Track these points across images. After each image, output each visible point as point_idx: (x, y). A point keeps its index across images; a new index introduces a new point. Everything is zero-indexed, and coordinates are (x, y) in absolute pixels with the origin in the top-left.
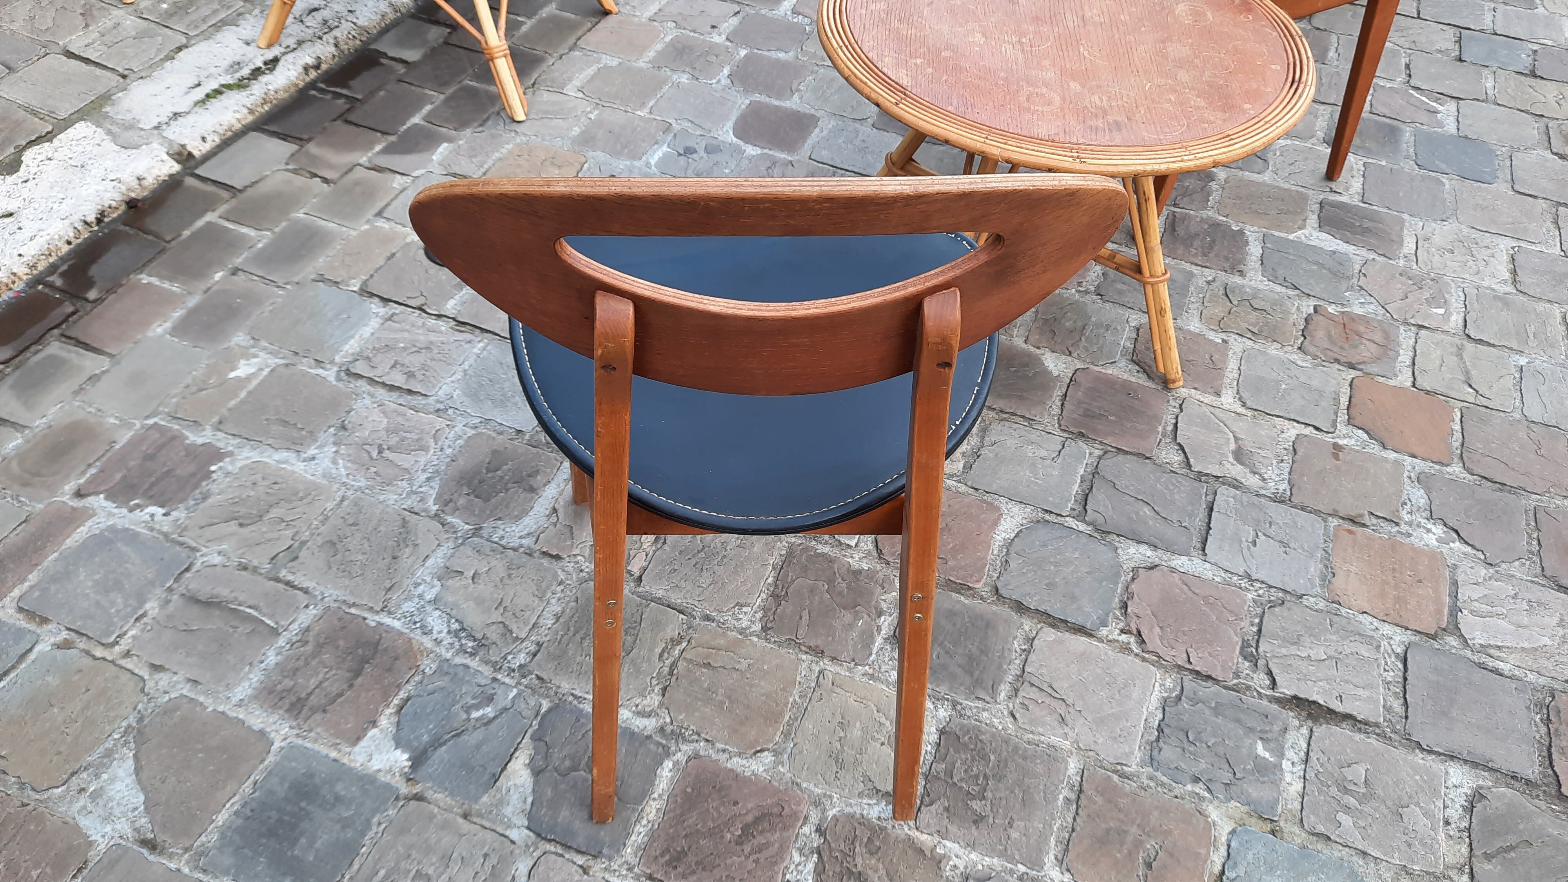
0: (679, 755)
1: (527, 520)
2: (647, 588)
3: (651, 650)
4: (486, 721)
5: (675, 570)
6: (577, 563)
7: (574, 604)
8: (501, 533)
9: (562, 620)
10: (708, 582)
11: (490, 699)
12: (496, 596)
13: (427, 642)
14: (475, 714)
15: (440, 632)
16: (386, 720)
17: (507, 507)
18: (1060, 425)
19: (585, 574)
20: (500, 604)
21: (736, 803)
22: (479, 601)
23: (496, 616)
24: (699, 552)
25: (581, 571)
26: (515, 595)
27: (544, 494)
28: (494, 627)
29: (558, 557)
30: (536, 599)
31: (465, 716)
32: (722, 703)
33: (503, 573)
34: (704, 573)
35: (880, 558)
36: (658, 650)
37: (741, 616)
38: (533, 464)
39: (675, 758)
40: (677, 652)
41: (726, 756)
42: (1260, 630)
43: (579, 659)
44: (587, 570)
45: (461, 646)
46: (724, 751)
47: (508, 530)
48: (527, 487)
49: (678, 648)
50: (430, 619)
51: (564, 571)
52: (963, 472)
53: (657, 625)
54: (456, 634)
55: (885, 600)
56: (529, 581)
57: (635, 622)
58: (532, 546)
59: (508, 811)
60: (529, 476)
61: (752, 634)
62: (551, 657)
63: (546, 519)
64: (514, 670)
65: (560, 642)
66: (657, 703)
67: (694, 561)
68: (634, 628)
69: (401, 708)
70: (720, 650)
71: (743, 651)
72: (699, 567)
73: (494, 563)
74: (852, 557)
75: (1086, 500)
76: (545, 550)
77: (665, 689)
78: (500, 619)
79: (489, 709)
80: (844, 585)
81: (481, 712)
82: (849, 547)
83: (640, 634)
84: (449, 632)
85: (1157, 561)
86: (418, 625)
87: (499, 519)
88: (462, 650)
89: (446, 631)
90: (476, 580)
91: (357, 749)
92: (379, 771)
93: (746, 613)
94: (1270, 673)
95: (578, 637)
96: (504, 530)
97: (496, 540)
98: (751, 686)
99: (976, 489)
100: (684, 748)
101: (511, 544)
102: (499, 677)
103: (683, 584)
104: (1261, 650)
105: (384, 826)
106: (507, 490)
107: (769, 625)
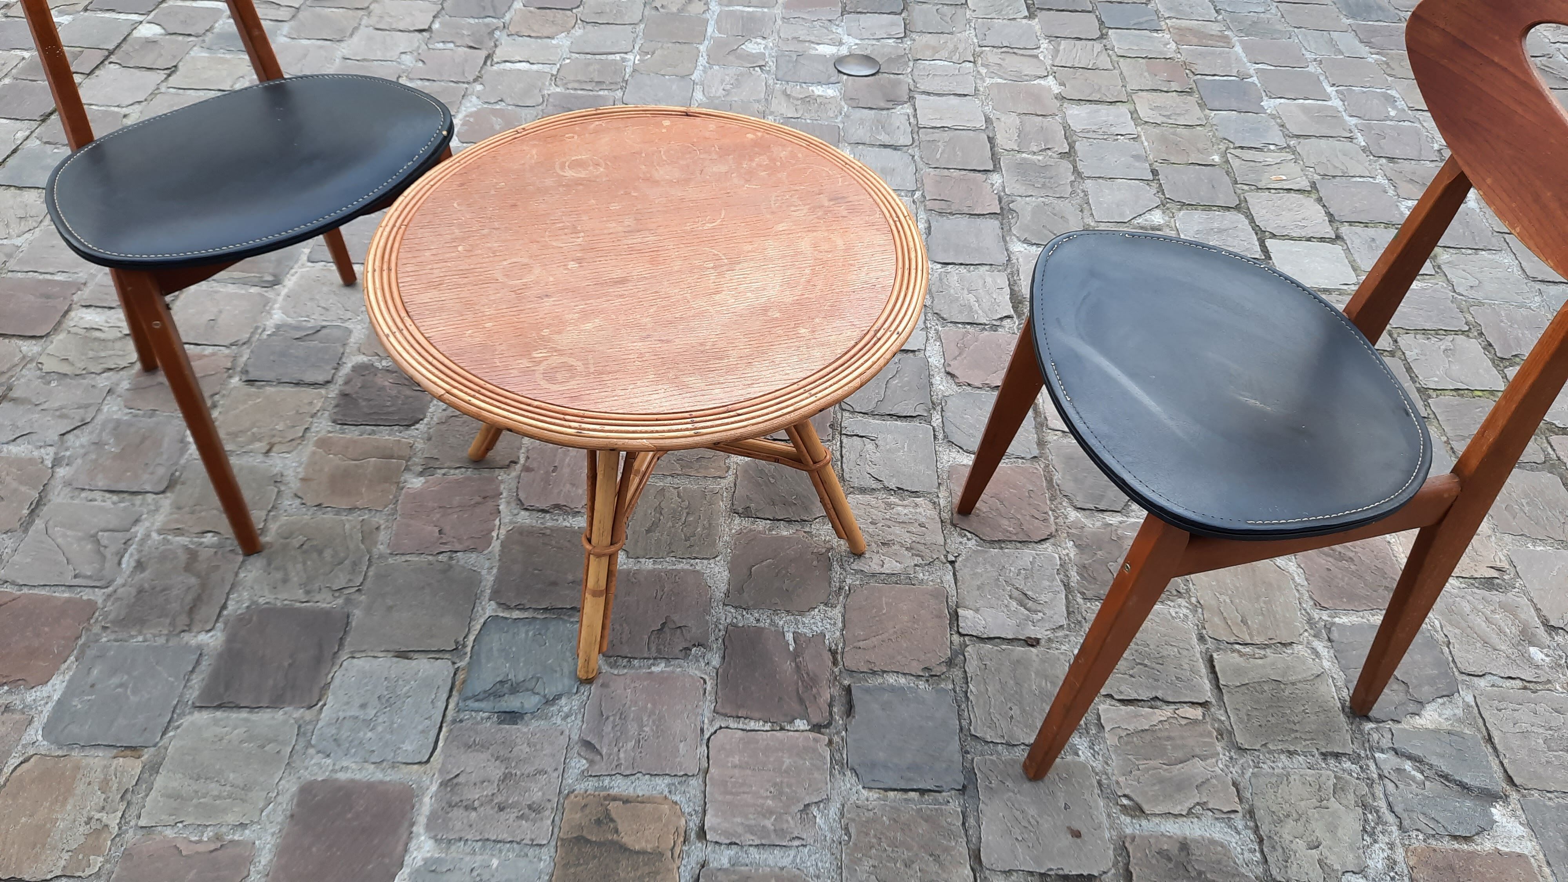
0: (1325, 617)
1: (1217, 836)
2: (1209, 694)
3: (1263, 666)
4: (1417, 764)
5: (1177, 678)
6: (1226, 766)
7: (1271, 746)
8: (1247, 855)
9: (1292, 748)
10: (1170, 648)
11: (1399, 771)
12: (1316, 815)
13: (1399, 855)
14: (1419, 776)
15: (1383, 850)
16: (1485, 845)
17: (1219, 862)
18: (829, 440)
19: (1232, 754)
20: (1320, 807)
21: (1329, 570)
22: (1332, 829)
23: (1333, 803)
24: (1146, 666)
25: (1231, 758)
26: (1302, 800)
27: (1179, 833)
28: (1345, 802)
29: (1235, 784)
30: (1291, 779)
31: (1427, 783)
32: (1265, 602)
33: (1291, 822)
34: (1165, 653)
35: (1054, 536)
36: (1260, 662)
37: (1181, 615)
38: (1154, 861)
39: (1329, 619)
40: (1248, 650)
41: (1299, 588)
42: (968, 323)
43: (1313, 718)
44: (1227, 754)
45: (1377, 824)
46: (1298, 590)
47: (1239, 849)
48: (1184, 854)
49: (1243, 650)
50: (1380, 866)
51: (1243, 773)
52: (924, 496)
53: (1238, 671)
54: (1372, 834)
55: (1093, 525)
56: (1279, 795)
57: (1248, 689)
58: (1240, 815)
59: (1459, 712)
60: (1170, 859)
61: (1191, 604)
62: (1329, 740)
63: (1203, 819)
64: (1361, 767)
65: (1313, 739)
66: (1300, 647)
67: (1158, 667)
68: (1254, 688)
69: (1467, 839)
70: (1225, 618)
71: (1214, 602)
72: (1161, 660)
73: (1287, 837)
74: (1067, 555)
75: (905, 417)
76: (1237, 799)
77: (1284, 645)
78: (1333, 799)
79: (1407, 767)
80: (1099, 552)
81: (1413, 773)
82: (1060, 558)
83: (1256, 680)
84: (1375, 841)
85: (943, 374)
86: (1392, 874)
87: (1235, 863)
88: (1380, 820)
89: (1377, 845)
90: (1317, 844)
91: (1526, 853)
92: (1520, 823)
93: (1176, 613)
94: (1001, 319)
95: (1297, 727)
96: (1242, 854)
97: (1258, 854)
98: (1237, 588)
99: (939, 484)
100: (1317, 617)
101: (1252, 837)
102: (1375, 776)
103: (1186, 666)
104: (987, 323)
105: (1548, 795)
106: (1200, 873)
107: (1175, 593)
